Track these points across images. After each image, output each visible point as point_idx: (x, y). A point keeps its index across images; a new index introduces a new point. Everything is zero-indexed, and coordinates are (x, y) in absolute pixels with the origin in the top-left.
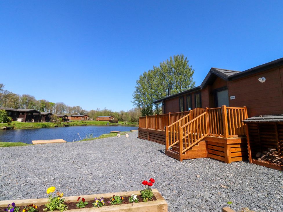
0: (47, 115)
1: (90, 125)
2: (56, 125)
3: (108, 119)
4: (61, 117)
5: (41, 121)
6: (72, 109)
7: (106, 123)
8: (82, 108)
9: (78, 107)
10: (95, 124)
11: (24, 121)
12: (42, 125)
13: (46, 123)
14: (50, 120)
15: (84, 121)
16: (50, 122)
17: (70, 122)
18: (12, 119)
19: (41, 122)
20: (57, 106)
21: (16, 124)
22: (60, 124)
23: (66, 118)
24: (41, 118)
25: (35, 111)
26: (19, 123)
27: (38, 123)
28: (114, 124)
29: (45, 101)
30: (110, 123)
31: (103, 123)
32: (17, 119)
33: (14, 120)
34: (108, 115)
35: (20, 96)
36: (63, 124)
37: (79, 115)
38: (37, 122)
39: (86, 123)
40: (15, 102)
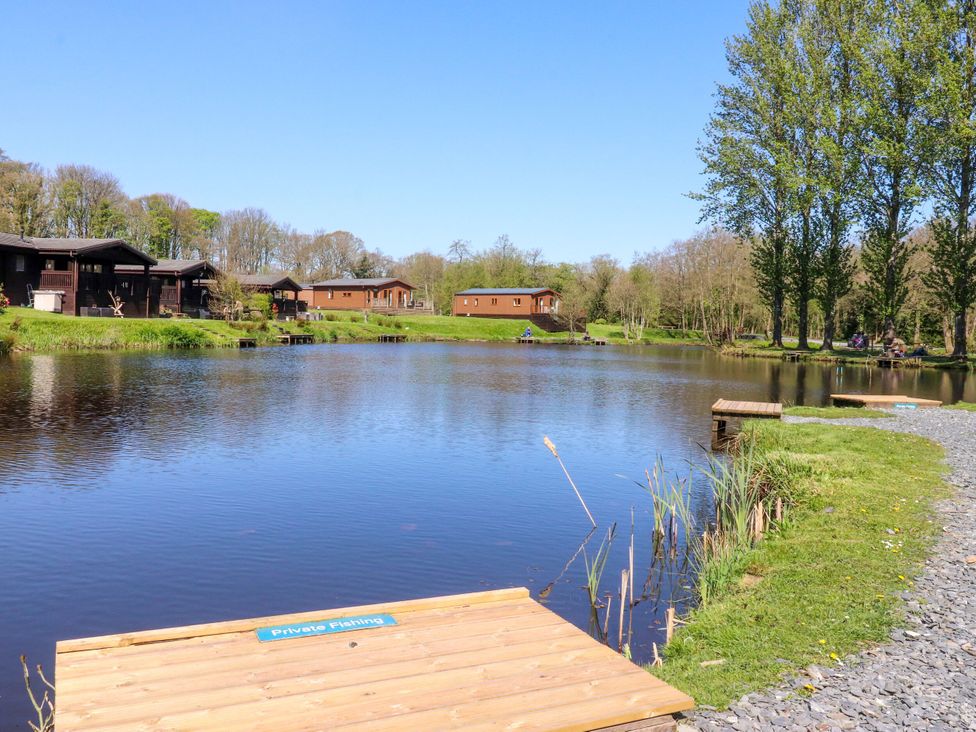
0: (189, 275)
2: (243, 335)
3: (527, 306)
4: (264, 289)
5: (162, 310)
6: (307, 248)
7: (515, 329)
8: (360, 242)
9: (344, 237)
10: (450, 336)
11: (71, 308)
12: (168, 332)
13: (187, 324)
14: (205, 306)
15: (385, 314)
16: (208, 318)
17: (316, 319)
18: (6, 293)
19: (162, 316)
20: (235, 231)
21: (25, 324)
22: (264, 328)
23: (290, 295)
24: (160, 291)
25: (123, 253)
26: (42, 318)
27: (146, 322)
28: (564, 336)
30: (536, 328)
31: (498, 330)
32: (32, 296)
34: (521, 283)
35: (45, 175)
36: (276, 330)
37: (349, 280)
38: (139, 313)
39: (398, 326)
40: (23, 208)
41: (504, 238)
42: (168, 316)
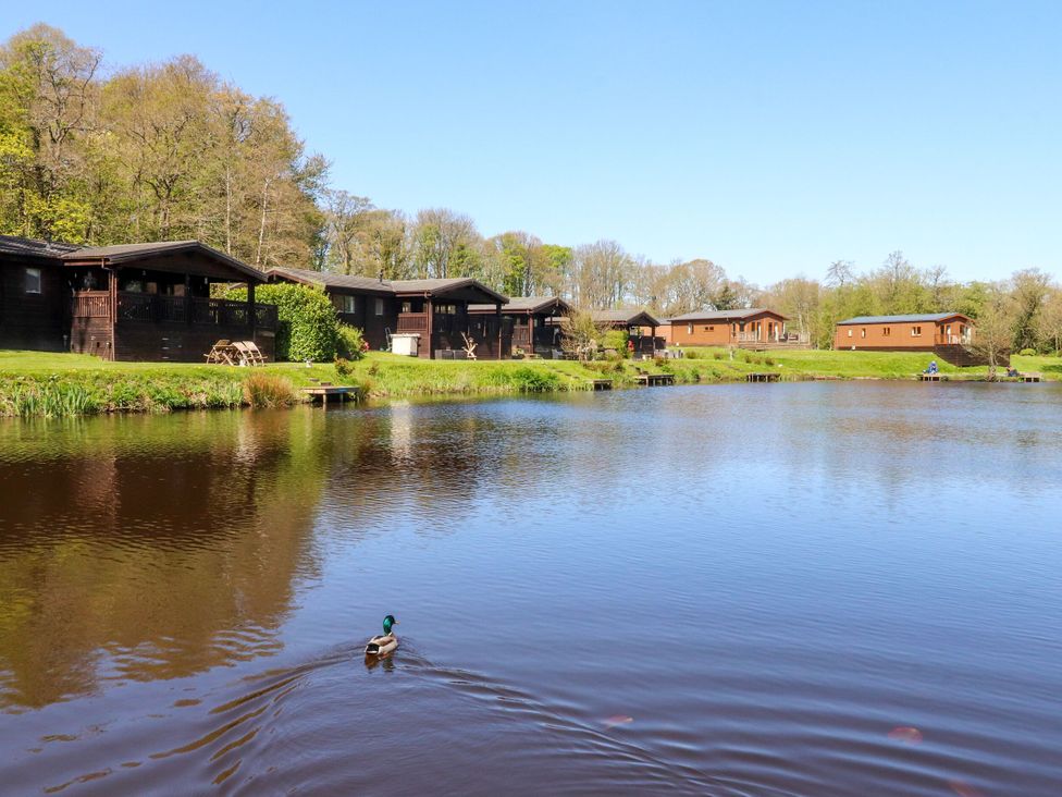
0: (541, 314)
1: (803, 378)
2: (598, 376)
3: (929, 336)
4: (619, 326)
5: (514, 350)
6: (663, 280)
7: (914, 364)
8: (721, 270)
9: (702, 266)
10: (833, 374)
11: (426, 352)
12: (520, 375)
13: (540, 366)
14: (558, 345)
15: (753, 349)
16: (560, 358)
18: (365, 337)
19: (514, 358)
20: (587, 266)
21: (381, 369)
22: (619, 368)
23: (646, 331)
24: (512, 331)
25: (476, 292)
26: (398, 361)
27: (498, 364)
28: (981, 371)
29: (523, 236)
30: (942, 362)
31: (893, 366)
32: (390, 340)
33: (372, 348)
34: (919, 308)
35: (407, 221)
36: (633, 371)
37: (710, 312)
38: (492, 355)
39: (769, 363)
40: (387, 254)
41: (897, 256)
42: (520, 357)
